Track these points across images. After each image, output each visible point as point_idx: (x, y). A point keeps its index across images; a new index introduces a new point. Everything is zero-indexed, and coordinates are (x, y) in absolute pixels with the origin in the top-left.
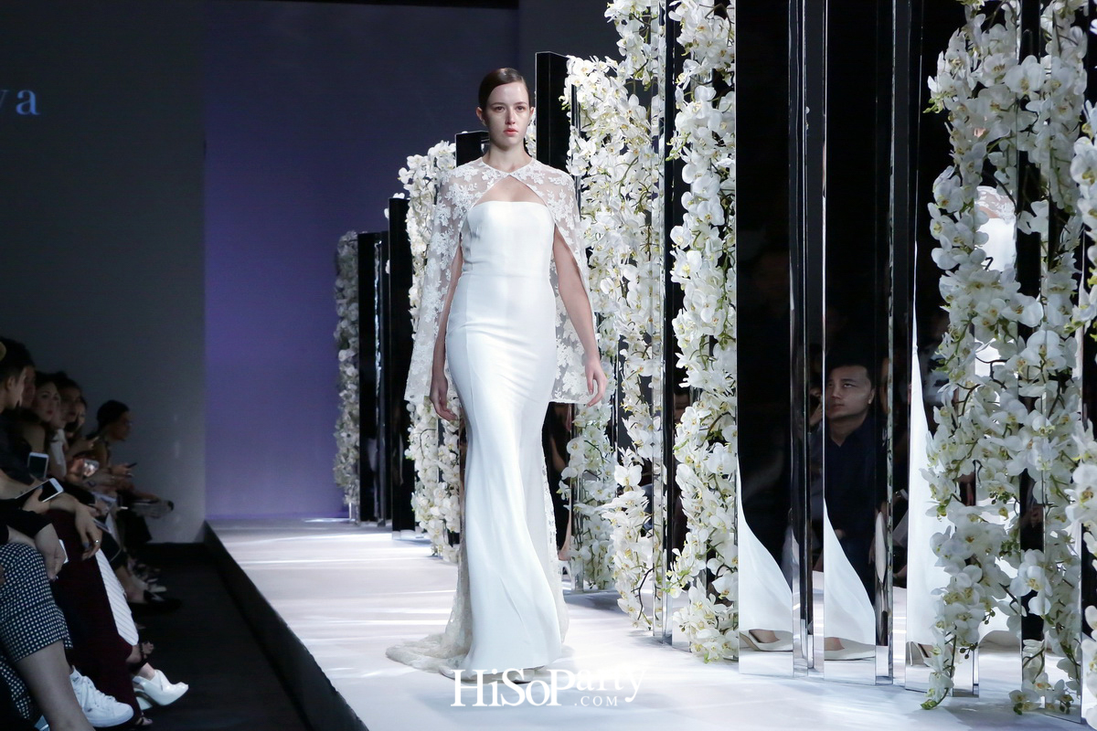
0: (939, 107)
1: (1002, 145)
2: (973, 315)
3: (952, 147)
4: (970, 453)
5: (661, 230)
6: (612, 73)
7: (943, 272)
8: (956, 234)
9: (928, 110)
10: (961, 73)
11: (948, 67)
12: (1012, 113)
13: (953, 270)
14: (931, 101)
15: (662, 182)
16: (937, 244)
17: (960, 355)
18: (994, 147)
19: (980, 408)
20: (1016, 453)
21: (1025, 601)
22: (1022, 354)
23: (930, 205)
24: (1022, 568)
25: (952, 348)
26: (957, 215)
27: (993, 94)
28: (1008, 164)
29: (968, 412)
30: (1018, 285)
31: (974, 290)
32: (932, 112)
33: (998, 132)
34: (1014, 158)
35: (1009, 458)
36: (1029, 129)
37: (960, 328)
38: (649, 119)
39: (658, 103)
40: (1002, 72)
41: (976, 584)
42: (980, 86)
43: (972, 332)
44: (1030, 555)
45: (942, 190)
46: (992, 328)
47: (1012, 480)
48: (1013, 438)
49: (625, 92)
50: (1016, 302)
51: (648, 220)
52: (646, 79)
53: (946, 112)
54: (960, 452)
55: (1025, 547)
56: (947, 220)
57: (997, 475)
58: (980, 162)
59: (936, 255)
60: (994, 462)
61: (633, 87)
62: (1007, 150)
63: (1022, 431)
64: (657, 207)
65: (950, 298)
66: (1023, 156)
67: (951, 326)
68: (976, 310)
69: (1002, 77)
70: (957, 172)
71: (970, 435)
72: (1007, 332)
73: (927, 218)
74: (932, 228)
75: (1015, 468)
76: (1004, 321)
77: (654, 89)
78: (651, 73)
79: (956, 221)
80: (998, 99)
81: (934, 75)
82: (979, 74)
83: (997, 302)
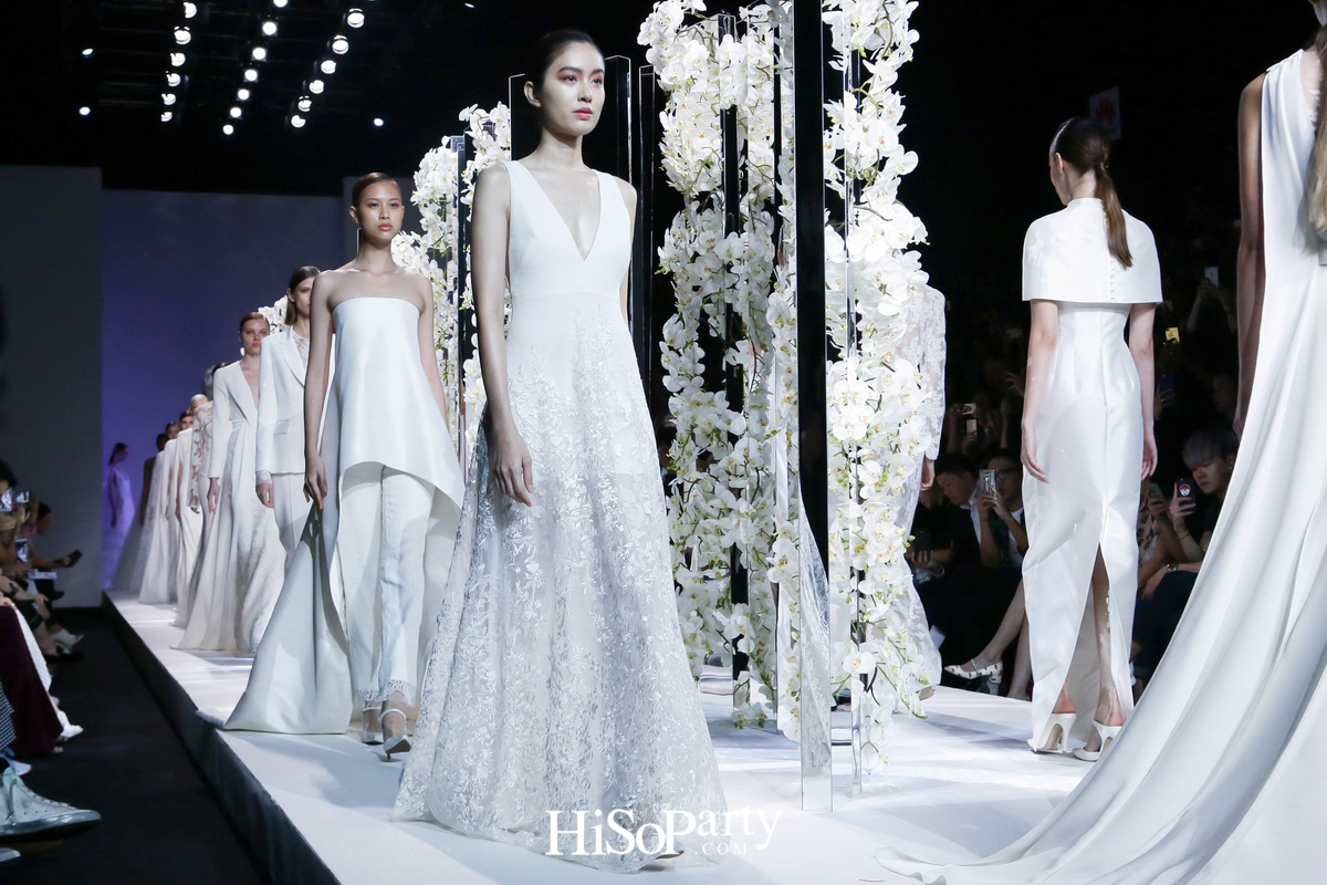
0: (667, 270)
1: (713, 298)
2: (693, 427)
3: (677, 300)
4: (693, 531)
5: (456, 363)
6: (416, 244)
7: (671, 394)
8: (680, 365)
9: (658, 272)
10: (683, 245)
11: (673, 240)
12: (720, 275)
13: (679, 392)
14: (660, 265)
15: (456, 327)
16: (667, 373)
17: (685, 456)
18: (707, 300)
19: (700, 498)
20: (727, 531)
21: (735, 642)
22: (731, 455)
23: (661, 343)
24: (733, 617)
25: (679, 451)
26: (681, 351)
27: (706, 261)
28: (718, 313)
29: (691, 500)
30: (728, 404)
31: (695, 408)
32: (661, 274)
33: (709, 288)
34: (722, 309)
35: (722, 534)
36: (733, 287)
37: (685, 436)
38: (446, 278)
39: (453, 266)
40: (712, 244)
41: (699, 631)
42: (696, 255)
43: (693, 439)
44: (739, 607)
45: (669, 333)
46: (708, 436)
47: (724, 551)
48: (725, 519)
49: (427, 258)
50: (727, 416)
51: (446, 355)
52: (442, 248)
53: (671, 274)
54: (686, 530)
55: (735, 601)
56: (673, 354)
57: (713, 548)
58: (698, 311)
59: (666, 381)
60: (711, 538)
61: (433, 254)
62: (717, 302)
63: (732, 514)
64: (452, 346)
65: (676, 413)
66: (729, 306)
67: (678, 435)
68: (696, 422)
69: (712, 248)
70: (681, 319)
71: (693, 517)
72: (719, 439)
73: (658, 353)
74: (662, 361)
75: (727, 542)
76: (717, 431)
77: (449, 256)
78: (446, 244)
79: (680, 355)
80: (710, 264)
81: (662, 246)
82: (696, 245)
83: (713, 417)
